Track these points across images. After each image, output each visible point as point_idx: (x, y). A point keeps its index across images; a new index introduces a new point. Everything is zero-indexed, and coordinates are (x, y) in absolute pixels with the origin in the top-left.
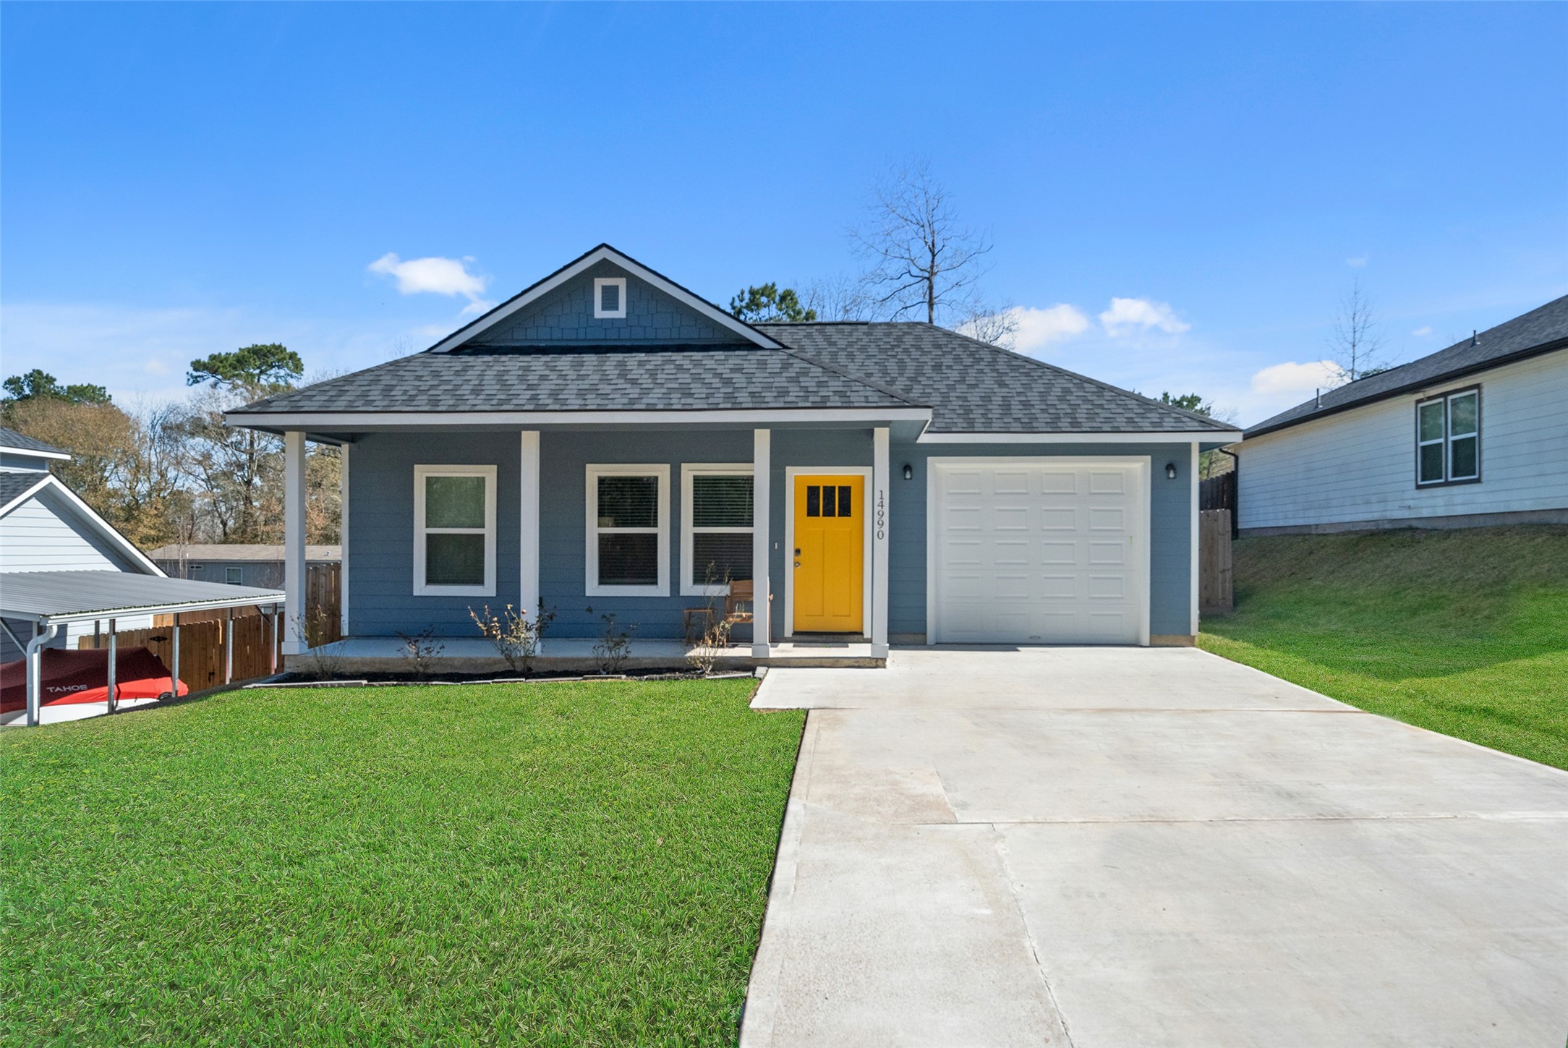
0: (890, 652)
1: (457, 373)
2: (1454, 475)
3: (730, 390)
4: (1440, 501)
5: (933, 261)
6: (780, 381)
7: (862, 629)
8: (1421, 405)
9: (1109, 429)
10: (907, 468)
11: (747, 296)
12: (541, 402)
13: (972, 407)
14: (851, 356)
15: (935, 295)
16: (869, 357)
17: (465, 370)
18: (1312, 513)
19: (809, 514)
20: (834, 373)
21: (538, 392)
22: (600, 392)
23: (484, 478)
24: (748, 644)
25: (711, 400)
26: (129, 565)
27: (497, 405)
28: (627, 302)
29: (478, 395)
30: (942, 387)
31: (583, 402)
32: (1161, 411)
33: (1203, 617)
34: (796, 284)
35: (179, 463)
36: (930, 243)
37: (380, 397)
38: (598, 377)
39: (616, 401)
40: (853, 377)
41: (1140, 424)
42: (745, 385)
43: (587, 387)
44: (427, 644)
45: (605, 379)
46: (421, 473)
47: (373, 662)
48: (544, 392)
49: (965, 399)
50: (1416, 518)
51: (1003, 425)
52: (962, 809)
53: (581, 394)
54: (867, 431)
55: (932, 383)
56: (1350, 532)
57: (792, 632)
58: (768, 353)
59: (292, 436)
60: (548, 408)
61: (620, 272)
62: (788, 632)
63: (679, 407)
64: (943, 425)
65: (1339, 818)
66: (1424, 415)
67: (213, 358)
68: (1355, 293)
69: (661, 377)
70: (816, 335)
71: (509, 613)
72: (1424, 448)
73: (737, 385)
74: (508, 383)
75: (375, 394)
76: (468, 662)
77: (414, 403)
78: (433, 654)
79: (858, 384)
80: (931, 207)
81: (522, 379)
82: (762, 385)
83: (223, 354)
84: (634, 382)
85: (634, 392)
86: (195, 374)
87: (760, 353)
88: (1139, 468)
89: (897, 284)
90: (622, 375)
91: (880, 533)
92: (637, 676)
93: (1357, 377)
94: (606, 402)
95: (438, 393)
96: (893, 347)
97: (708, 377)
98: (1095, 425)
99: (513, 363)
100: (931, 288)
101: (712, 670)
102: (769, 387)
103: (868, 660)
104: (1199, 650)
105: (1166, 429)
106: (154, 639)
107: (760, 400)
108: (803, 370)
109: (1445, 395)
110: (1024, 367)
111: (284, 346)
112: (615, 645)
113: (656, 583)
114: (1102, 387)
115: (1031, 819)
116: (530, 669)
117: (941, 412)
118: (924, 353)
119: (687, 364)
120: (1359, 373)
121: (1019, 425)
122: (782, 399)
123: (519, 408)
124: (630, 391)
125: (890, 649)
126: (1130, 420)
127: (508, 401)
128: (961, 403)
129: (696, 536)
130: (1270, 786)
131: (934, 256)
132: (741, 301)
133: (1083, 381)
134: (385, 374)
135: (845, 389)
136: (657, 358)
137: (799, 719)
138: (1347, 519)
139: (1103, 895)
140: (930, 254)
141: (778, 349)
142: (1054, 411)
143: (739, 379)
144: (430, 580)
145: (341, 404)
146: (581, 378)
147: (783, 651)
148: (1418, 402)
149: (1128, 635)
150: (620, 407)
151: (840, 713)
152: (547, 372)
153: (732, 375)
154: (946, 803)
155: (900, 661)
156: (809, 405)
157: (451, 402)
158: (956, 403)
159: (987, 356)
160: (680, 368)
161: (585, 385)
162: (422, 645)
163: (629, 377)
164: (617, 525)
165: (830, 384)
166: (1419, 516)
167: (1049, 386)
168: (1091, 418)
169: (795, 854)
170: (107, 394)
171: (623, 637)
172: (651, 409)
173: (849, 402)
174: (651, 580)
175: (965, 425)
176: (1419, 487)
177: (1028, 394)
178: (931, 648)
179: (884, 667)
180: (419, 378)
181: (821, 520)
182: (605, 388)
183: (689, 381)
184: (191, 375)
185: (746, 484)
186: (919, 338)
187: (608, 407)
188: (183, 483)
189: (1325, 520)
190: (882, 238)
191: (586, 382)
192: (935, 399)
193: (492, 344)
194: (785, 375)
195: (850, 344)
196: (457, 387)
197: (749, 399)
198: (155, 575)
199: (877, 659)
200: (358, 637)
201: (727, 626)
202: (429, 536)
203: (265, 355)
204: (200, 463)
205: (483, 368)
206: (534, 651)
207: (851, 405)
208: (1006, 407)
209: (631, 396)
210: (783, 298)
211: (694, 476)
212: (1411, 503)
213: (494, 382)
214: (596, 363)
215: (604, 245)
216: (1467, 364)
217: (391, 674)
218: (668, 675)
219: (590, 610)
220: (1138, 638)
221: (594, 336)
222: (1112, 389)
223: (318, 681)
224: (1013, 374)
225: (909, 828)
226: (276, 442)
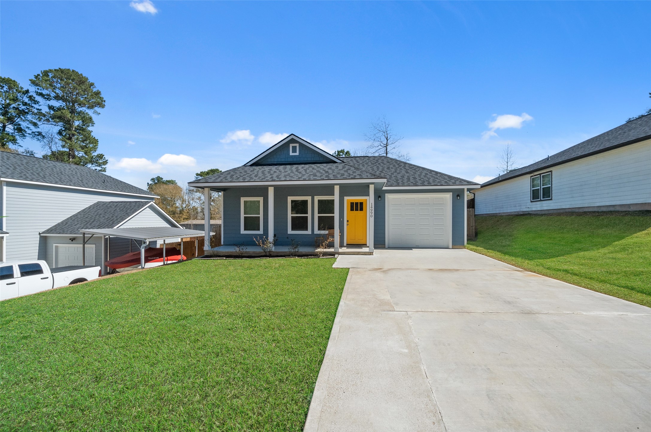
0: (374, 250)
1: (251, 171)
2: (543, 198)
3: (327, 174)
4: (538, 206)
5: (387, 142)
6: (342, 172)
7: (366, 243)
8: (532, 178)
9: (440, 185)
10: (379, 197)
11: (337, 153)
12: (273, 179)
13: (399, 179)
14: (363, 166)
15: (388, 151)
16: (368, 166)
17: (253, 170)
18: (498, 210)
19: (351, 210)
20: (357, 169)
21: (273, 176)
22: (290, 175)
23: (260, 201)
24: (333, 248)
25: (322, 177)
26: (173, 225)
27: (262, 179)
28: (299, 150)
29: (256, 177)
30: (390, 174)
31: (286, 178)
32: (455, 179)
33: (468, 240)
34: (350, 150)
35: (193, 200)
36: (386, 137)
37: (230, 178)
38: (290, 171)
39: (295, 178)
40: (363, 170)
41: (449, 183)
42: (332, 173)
43: (287, 174)
44: (242, 247)
45: (292, 172)
46: (243, 200)
47: (228, 252)
48: (275, 176)
49: (396, 177)
50: (531, 211)
51: (408, 184)
52: (397, 305)
53: (285, 176)
54: (367, 186)
55: (386, 172)
56: (509, 215)
57: (346, 244)
58: (339, 164)
59: (206, 189)
60: (276, 180)
61: (297, 142)
62: (345, 245)
63: (313, 179)
64: (390, 184)
65: (530, 313)
66: (533, 180)
67: (201, 172)
68: (508, 148)
69: (308, 171)
70: (353, 160)
71: (264, 239)
72: (533, 190)
73: (329, 173)
74: (265, 173)
75: (228, 177)
76: (254, 253)
77: (239, 180)
78: (244, 250)
79: (365, 172)
80: (387, 127)
81: (269, 172)
82: (337, 173)
83: (204, 171)
84: (300, 173)
85: (300, 175)
86: (197, 177)
87: (336, 164)
88: (448, 196)
89: (377, 148)
90: (297, 171)
91: (371, 216)
92: (301, 257)
93: (508, 172)
94: (292, 178)
95: (246, 176)
96: (375, 163)
97: (321, 171)
98: (435, 183)
99: (267, 168)
100: (387, 149)
101: (322, 255)
102: (339, 174)
103: (368, 253)
104: (467, 250)
105: (457, 184)
106: (178, 245)
107: (336, 177)
108: (349, 168)
109: (540, 174)
110: (413, 168)
111: (219, 169)
112: (295, 248)
113: (307, 230)
114: (437, 173)
115: (420, 310)
116: (271, 255)
117: (389, 180)
118: (384, 164)
119: (315, 167)
120: (509, 170)
121: (413, 184)
122: (342, 177)
123: (267, 180)
124: (299, 175)
125: (374, 249)
126: (446, 182)
127: (264, 179)
128: (395, 178)
129: (319, 217)
130: (501, 298)
131: (387, 140)
132: (335, 154)
133: (431, 171)
134: (232, 172)
135: (361, 173)
136: (307, 166)
137: (346, 271)
138: (509, 211)
139: (449, 345)
140: (386, 140)
141: (342, 163)
142: (423, 180)
143: (330, 171)
144: (245, 229)
145: (219, 180)
146: (285, 172)
147: (343, 250)
148: (531, 177)
149: (445, 245)
150: (296, 180)
151: (359, 269)
152: (276, 170)
153: (328, 170)
154: (391, 303)
155: (378, 253)
156: (350, 178)
157: (249, 179)
158: (394, 178)
159: (403, 165)
160: (313, 169)
161: (286, 174)
162: (241, 248)
163: (299, 171)
164: (297, 214)
165: (356, 172)
166: (532, 210)
167: (421, 173)
168: (434, 181)
169: (340, 322)
170: (176, 182)
171: (297, 245)
172: (305, 180)
173: (362, 177)
174: (306, 229)
175: (397, 184)
176: (531, 202)
177: (415, 175)
178: (387, 249)
179: (373, 255)
180: (241, 173)
181: (355, 212)
182: (292, 174)
183: (316, 172)
184: (196, 177)
185: (332, 202)
186: (383, 160)
187: (292, 180)
188: (194, 204)
189: (501, 212)
190: (373, 136)
191: (287, 173)
192: (388, 177)
193: (262, 163)
194: (343, 170)
195: (363, 162)
196: (251, 175)
197: (333, 177)
198: (180, 228)
199: (370, 253)
200: (226, 245)
201: (327, 243)
202: (245, 217)
203: (214, 172)
204: (198, 199)
205: (258, 170)
206: (272, 250)
207: (363, 178)
208: (409, 179)
209: (299, 177)
210: (346, 153)
211: (318, 200)
212: (529, 206)
213: (261, 173)
214: (290, 168)
215: (292, 134)
216: (547, 165)
217: (233, 256)
218: (310, 257)
219: (288, 238)
220: (448, 246)
221: (290, 160)
222: (440, 173)
223: (212, 258)
224: (411, 170)
225: (379, 313)
226: (217, 194)
